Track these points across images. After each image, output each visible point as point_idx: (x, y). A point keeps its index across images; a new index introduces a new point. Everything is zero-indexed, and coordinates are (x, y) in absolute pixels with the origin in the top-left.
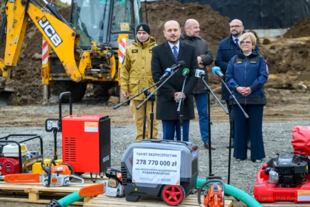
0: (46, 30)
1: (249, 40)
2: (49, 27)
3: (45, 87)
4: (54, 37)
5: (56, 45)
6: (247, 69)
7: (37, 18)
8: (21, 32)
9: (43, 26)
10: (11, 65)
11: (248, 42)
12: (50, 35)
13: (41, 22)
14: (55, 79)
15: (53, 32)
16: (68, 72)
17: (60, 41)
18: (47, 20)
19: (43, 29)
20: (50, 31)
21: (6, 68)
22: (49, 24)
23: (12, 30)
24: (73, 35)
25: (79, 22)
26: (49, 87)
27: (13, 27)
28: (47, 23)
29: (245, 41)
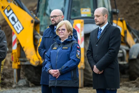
0: (10, 18)
2: (13, 15)
3: (15, 71)
4: (16, 25)
5: (19, 31)
7: (3, 7)
9: (8, 15)
12: (13, 23)
13: (6, 11)
14: (23, 63)
15: (16, 20)
16: (28, 57)
17: (21, 28)
18: (11, 9)
19: (8, 17)
20: (13, 19)
22: (13, 13)
24: (32, 22)
28: (11, 12)
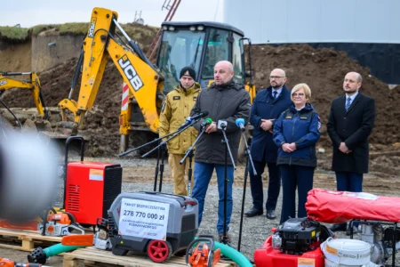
0: (126, 71)
1: (302, 91)
2: (130, 67)
3: (123, 138)
4: (134, 80)
5: (136, 88)
6: (296, 124)
7: (117, 56)
8: (99, 71)
9: (123, 66)
10: (84, 109)
11: (300, 94)
12: (130, 77)
13: (121, 61)
14: (134, 128)
15: (134, 74)
16: (148, 121)
17: (141, 85)
18: (128, 60)
19: (123, 69)
20: (130, 72)
21: (80, 112)
22: (130, 64)
23: (89, 69)
24: (156, 78)
25: (169, 63)
26: (127, 137)
27: (90, 65)
28: (128, 63)
29: (298, 93)
